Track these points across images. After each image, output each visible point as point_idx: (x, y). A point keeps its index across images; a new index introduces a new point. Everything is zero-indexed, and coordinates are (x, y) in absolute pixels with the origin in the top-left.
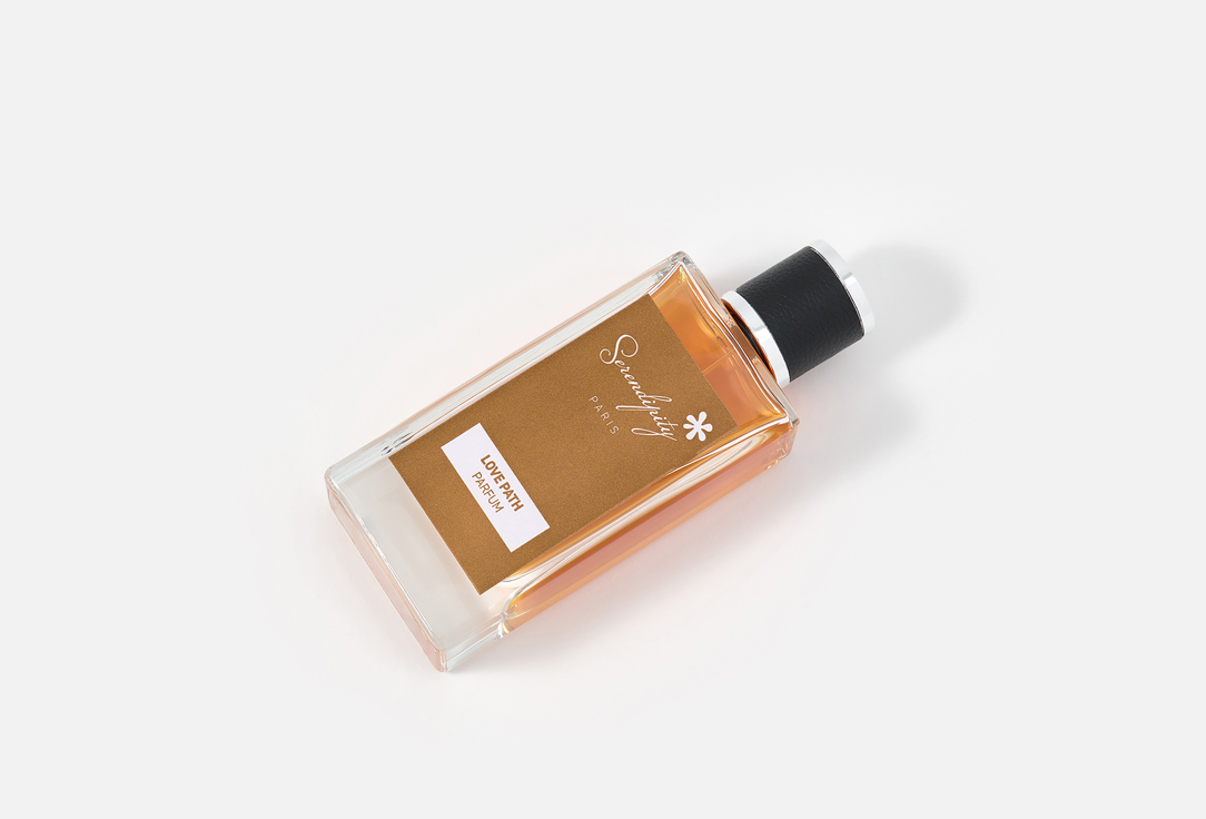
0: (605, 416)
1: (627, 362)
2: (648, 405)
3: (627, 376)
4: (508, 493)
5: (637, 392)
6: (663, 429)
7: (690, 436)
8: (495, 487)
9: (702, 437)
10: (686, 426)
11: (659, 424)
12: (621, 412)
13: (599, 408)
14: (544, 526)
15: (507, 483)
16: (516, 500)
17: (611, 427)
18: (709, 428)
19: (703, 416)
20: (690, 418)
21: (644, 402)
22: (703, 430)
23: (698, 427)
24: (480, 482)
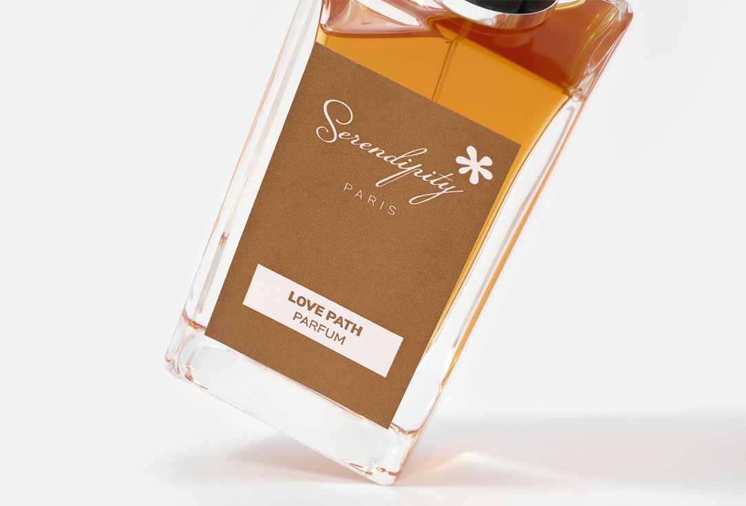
0: (372, 199)
1: (352, 129)
2: (405, 166)
3: (362, 146)
4: (339, 321)
5: (386, 158)
6: (440, 186)
7: (474, 180)
8: (321, 320)
9: (488, 175)
10: (463, 171)
11: (432, 182)
12: (385, 188)
13: (359, 194)
14: (397, 340)
15: (330, 312)
16: (351, 326)
17: (386, 209)
18: (487, 161)
19: (471, 151)
20: (460, 160)
21: (400, 165)
22: (483, 167)
23: (475, 166)
24: (305, 321)
